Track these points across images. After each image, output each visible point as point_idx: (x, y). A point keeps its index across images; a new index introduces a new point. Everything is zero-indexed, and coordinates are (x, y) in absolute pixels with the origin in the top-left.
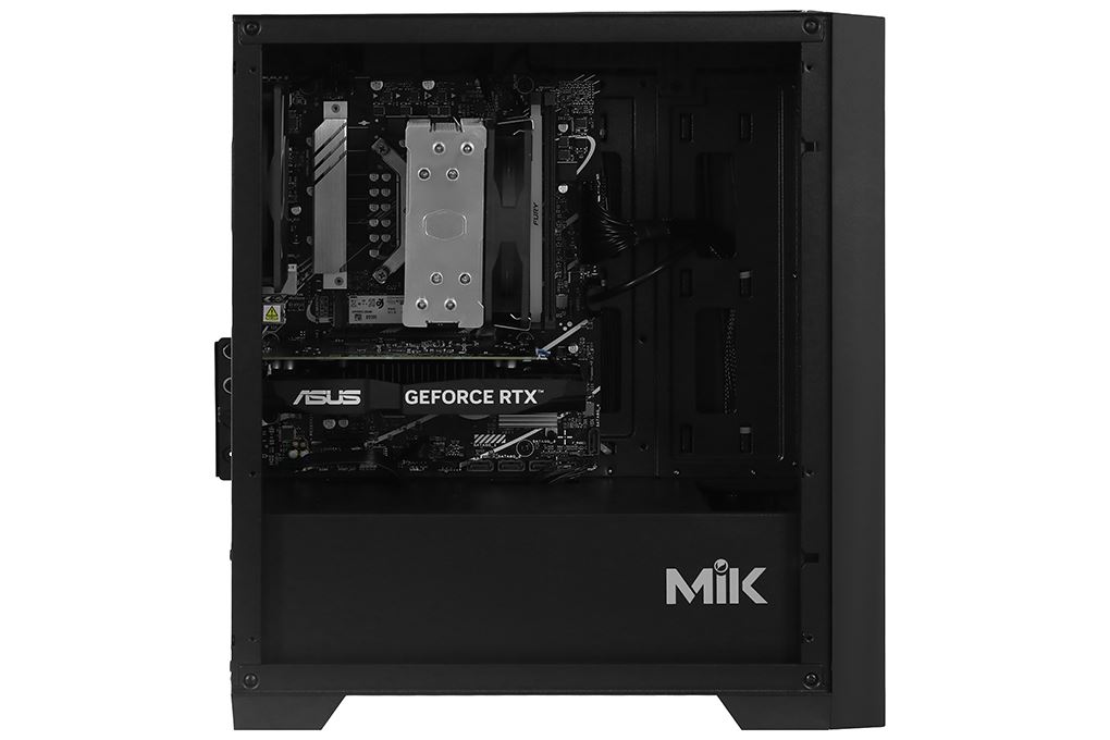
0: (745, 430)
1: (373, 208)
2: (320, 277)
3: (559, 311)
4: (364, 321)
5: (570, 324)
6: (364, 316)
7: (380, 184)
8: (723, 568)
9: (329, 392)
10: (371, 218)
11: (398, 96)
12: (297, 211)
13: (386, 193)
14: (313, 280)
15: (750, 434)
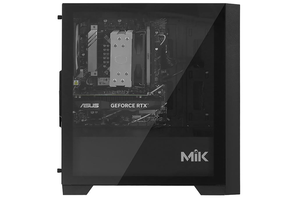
0: (207, 114)
1: (104, 54)
2: (90, 73)
3: (156, 82)
4: (102, 84)
5: (159, 86)
6: (102, 83)
7: (106, 48)
8: (196, 152)
9: (90, 104)
10: (104, 57)
11: (111, 24)
12: (83, 55)
13: (108, 50)
14: (88, 73)
15: (208, 116)
